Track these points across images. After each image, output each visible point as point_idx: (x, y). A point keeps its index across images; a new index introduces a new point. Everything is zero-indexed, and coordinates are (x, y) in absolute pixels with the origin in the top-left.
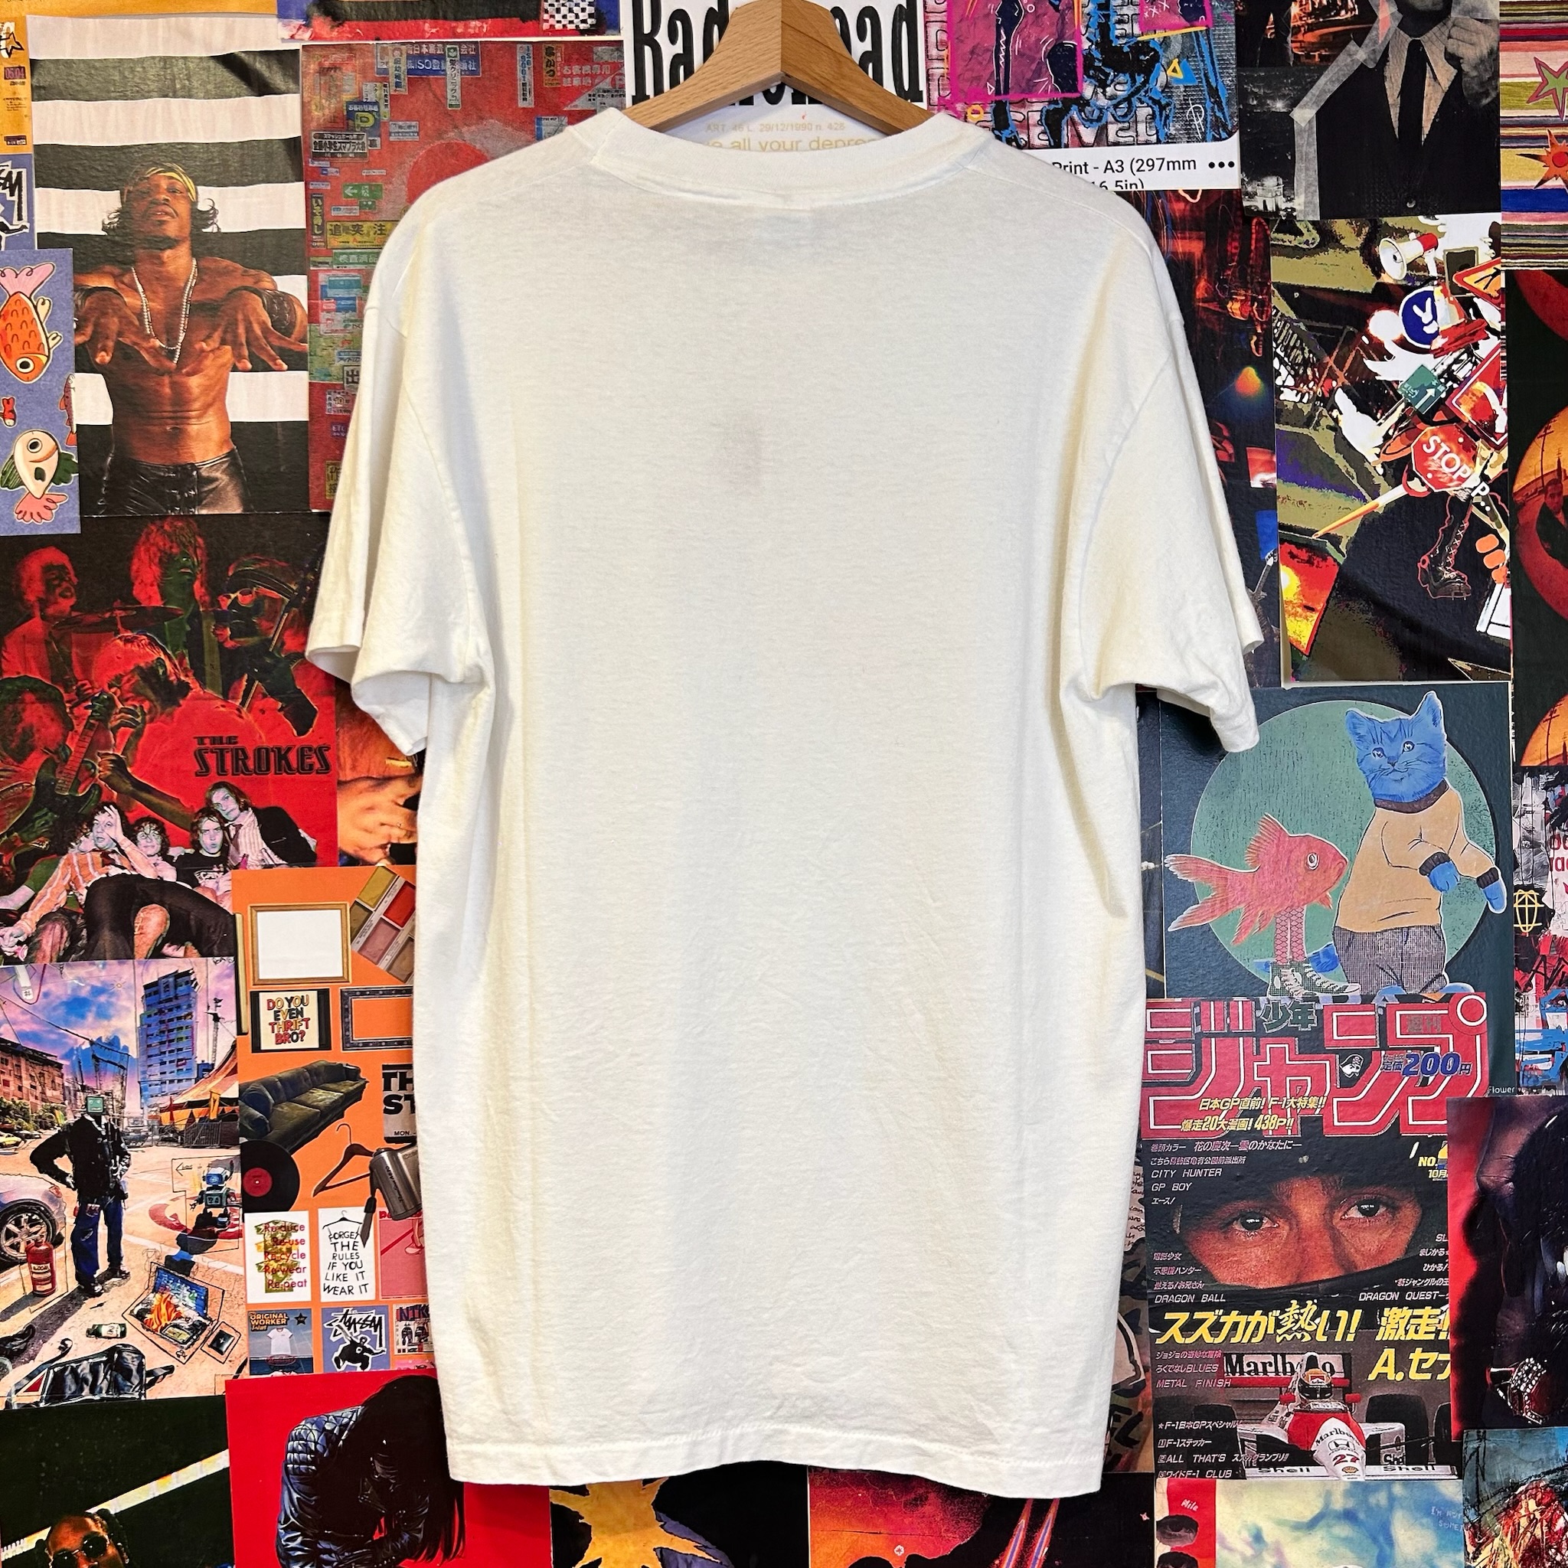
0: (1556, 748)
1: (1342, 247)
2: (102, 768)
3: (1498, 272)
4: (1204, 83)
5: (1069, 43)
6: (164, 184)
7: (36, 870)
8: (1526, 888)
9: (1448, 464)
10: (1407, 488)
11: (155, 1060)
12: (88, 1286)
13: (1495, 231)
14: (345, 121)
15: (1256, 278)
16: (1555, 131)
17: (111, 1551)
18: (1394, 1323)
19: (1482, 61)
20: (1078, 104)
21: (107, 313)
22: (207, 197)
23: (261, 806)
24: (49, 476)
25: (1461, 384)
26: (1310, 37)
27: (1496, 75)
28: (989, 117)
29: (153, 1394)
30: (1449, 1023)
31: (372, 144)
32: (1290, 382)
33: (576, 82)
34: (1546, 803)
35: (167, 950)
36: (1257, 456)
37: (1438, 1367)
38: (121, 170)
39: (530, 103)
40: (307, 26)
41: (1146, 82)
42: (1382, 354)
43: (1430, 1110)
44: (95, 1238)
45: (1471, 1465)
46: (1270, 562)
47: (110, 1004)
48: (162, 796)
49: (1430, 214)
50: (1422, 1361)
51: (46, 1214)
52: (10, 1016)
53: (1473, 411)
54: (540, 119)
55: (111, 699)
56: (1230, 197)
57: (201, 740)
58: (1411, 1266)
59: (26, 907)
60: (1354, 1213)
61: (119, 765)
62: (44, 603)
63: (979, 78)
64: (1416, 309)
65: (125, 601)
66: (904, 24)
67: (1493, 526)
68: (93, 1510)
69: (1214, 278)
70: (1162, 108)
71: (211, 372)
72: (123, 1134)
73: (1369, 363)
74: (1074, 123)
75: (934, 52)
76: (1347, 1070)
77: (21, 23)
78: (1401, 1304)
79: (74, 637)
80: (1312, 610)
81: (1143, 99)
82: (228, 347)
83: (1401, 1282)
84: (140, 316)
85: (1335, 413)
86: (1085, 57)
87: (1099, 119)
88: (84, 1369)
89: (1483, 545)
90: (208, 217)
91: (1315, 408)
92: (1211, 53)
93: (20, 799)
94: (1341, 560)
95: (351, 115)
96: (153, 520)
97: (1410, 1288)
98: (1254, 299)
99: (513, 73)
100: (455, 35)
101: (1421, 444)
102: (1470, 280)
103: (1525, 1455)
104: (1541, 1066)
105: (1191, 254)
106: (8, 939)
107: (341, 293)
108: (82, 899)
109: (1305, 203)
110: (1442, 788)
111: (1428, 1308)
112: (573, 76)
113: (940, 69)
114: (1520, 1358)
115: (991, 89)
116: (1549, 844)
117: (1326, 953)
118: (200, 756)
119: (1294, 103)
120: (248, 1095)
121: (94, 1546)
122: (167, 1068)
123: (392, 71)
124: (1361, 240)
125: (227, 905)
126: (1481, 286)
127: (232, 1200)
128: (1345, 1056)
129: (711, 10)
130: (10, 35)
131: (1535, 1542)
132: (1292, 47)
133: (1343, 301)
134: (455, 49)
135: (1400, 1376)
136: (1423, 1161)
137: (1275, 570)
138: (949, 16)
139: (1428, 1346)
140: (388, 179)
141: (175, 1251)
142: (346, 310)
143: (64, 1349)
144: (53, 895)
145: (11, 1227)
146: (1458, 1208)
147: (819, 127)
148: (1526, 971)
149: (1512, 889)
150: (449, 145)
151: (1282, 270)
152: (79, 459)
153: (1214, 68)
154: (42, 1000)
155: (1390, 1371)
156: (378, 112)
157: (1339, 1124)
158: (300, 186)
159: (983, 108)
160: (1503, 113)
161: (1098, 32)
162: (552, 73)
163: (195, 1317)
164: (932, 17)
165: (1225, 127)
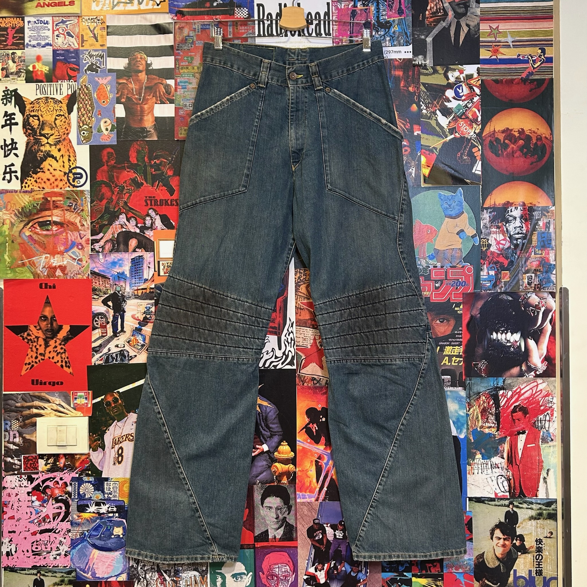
0: (492, 203)
1: (439, 73)
2: (121, 204)
3: (479, 80)
4: (404, 31)
5: (369, 21)
6: (139, 57)
7: (104, 230)
8: (484, 239)
9: (466, 129)
10: (455, 135)
11: (134, 278)
12: (115, 334)
13: (478, 69)
14: (184, 41)
15: (416, 81)
16: (494, 44)
17: (120, 402)
18: (448, 350)
19: (475, 26)
21: (124, 89)
22: (150, 60)
23: (161, 214)
24: (109, 130)
25: (469, 109)
26: (431, 20)
27: (479, 29)
29: (131, 362)
30: (464, 273)
31: (192, 46)
32: (425, 108)
33: (243, 31)
34: (490, 217)
35: (137, 250)
36: (416, 127)
37: (459, 362)
38: (129, 53)
39: (231, 36)
40: (176, 16)
41: (389, 31)
42: (449, 101)
43: (458, 295)
44: (117, 322)
45: (468, 387)
46: (419, 154)
47: (122, 263)
48: (136, 211)
49: (462, 65)
50: (455, 360)
51: (105, 316)
52: (97, 266)
53: (472, 115)
54: (234, 40)
55: (124, 186)
56: (410, 60)
57: (146, 197)
58: (452, 335)
59: (102, 238)
60: (438, 322)
61: (126, 203)
62: (107, 162)
63: (346, 30)
64: (458, 89)
65: (127, 161)
66: (327, 16)
67: (477, 145)
68: (116, 391)
69: (406, 81)
70: (393, 38)
71: (150, 104)
72: (125, 296)
73: (446, 103)
75: (334, 23)
76: (437, 285)
77: (105, 16)
78: (450, 345)
79: (115, 170)
80: (429, 167)
81: (388, 35)
82: (154, 98)
83: (450, 340)
84: (133, 90)
85: (436, 116)
88: (114, 355)
89: (474, 150)
90: (150, 65)
91: (431, 115)
92: (406, 24)
93: (101, 211)
94: (437, 154)
95: (186, 39)
96: (135, 141)
97: (453, 341)
98: (416, 87)
99: (227, 29)
100: (213, 19)
101: (458, 124)
102: (472, 82)
103: (483, 385)
104: (488, 285)
105: (400, 75)
106: (97, 246)
107: (183, 84)
108: (116, 237)
109: (429, 62)
110: (463, 213)
111: (457, 347)
112: (242, 29)
113: (336, 27)
114: (481, 360)
115: (349, 33)
116: (490, 227)
117: (432, 255)
118: (146, 201)
119: (427, 37)
120: (157, 287)
121: (116, 400)
122: (136, 280)
123: (197, 28)
124: (443, 72)
125: (152, 239)
126: (475, 83)
127: (152, 313)
128: (436, 281)
129: (278, 13)
130: (102, 19)
131: (485, 407)
132: (427, 22)
133: (439, 87)
134: (213, 23)
135: (450, 364)
136: (456, 309)
137: (420, 157)
138: (338, 14)
139: (457, 356)
140: (195, 55)
141: (138, 326)
142: (184, 88)
143: (109, 350)
144: (109, 235)
145: (96, 319)
146: (465, 320)
148: (484, 260)
149: (480, 239)
151: (423, 79)
152: (117, 125)
153: (406, 28)
154: (105, 262)
155: (447, 362)
156: (193, 39)
157: (434, 299)
158: (173, 58)
160: (481, 39)
161: (376, 18)
162: (237, 29)
163: (142, 343)
164: (334, 14)
165: (409, 42)
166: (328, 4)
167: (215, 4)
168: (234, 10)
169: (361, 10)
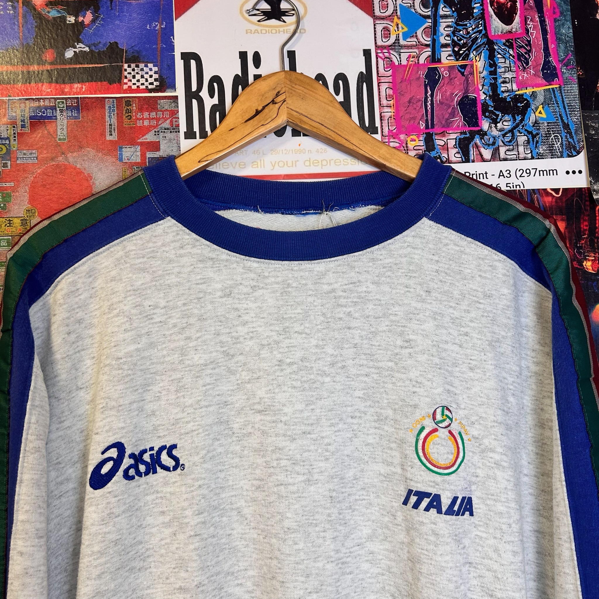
4: (560, 121)
5: (472, 95)
20: (480, 135)
28: (422, 143)
31: (5, 165)
33: (146, 123)
39: (114, 137)
41: (522, 120)
54: (122, 148)
56: (582, 193)
63: (414, 118)
66: (365, 84)
70: (534, 137)
74: (477, 147)
75: (384, 102)
81: (521, 131)
86: (483, 105)
87: (494, 144)
92: (563, 102)
99: (103, 118)
100: (63, 93)
112: (144, 119)
113: (389, 112)
115: (422, 125)
123: (19, 117)
129: (237, 76)
134: (63, 102)
138: (393, 79)
147: (310, 151)
150: (57, 166)
153: (566, 111)
156: (9, 144)
159: (418, 137)
161: (490, 88)
162: (130, 117)
164: (383, 80)
165: (575, 148)
166: (367, 53)
167: (69, 54)
168: (120, 70)
169: (451, 68)
